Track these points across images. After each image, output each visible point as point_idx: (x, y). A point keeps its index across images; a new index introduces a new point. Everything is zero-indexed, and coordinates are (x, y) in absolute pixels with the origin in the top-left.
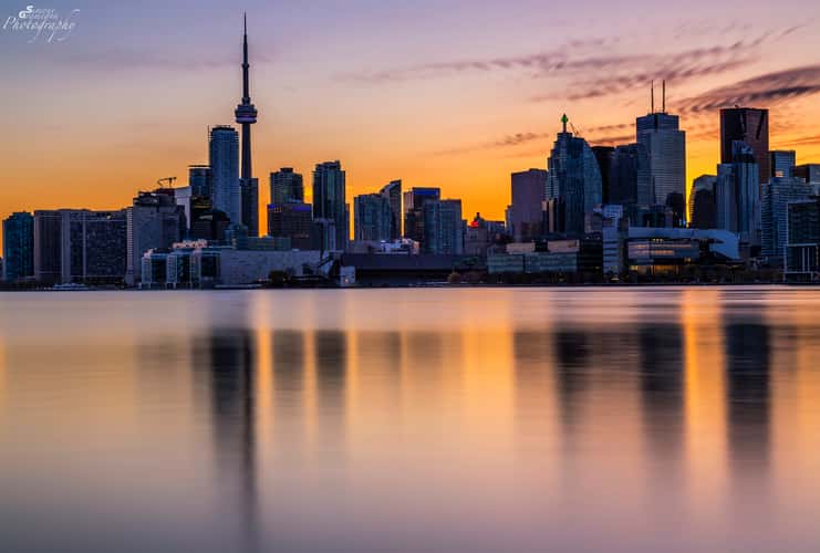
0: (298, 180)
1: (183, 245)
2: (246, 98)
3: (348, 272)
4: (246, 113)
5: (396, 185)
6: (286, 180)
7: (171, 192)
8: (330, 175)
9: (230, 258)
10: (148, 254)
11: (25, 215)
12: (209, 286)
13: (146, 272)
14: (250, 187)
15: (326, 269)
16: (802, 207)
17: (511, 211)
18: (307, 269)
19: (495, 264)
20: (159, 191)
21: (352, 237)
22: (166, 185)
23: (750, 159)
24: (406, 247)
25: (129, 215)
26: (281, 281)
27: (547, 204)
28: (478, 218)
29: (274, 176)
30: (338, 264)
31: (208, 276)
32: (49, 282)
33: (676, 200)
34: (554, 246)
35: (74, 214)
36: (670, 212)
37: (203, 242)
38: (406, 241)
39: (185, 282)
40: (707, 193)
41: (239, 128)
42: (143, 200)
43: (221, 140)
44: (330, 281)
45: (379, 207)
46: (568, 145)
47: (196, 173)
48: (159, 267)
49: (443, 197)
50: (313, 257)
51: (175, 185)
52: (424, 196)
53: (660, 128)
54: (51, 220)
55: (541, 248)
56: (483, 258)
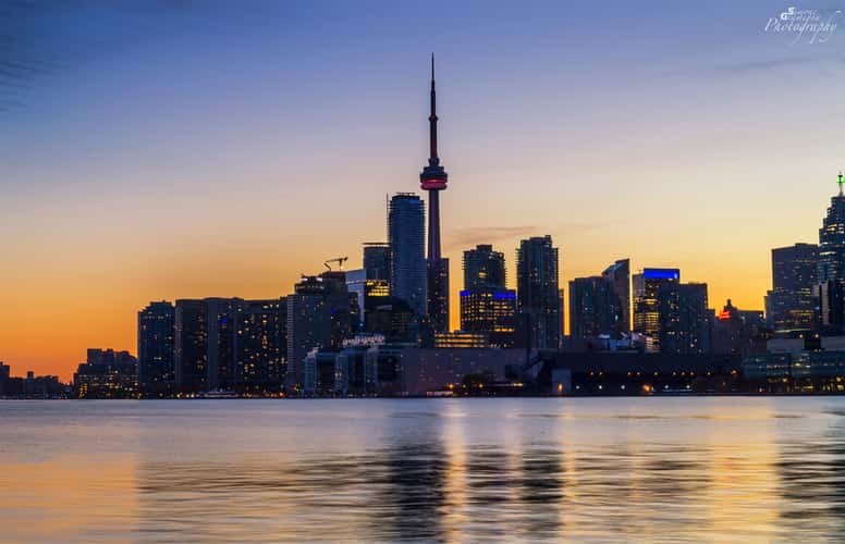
0: (499, 258)
1: (355, 342)
2: (434, 159)
3: (562, 378)
4: (434, 177)
5: (623, 265)
6: (483, 261)
7: (341, 276)
8: (538, 254)
10: (313, 354)
11: (164, 306)
12: (387, 395)
13: (310, 376)
14: (439, 267)
15: (535, 372)
17: (771, 298)
18: (511, 375)
19: (752, 366)
20: (328, 275)
22: (335, 268)
24: (636, 345)
25: (290, 306)
26: (478, 386)
27: (820, 289)
28: (729, 307)
29: (469, 256)
34: (830, 343)
35: (222, 303)
37: (380, 339)
38: (636, 337)
39: (358, 387)
41: (424, 196)
42: (308, 287)
43: (403, 211)
44: (540, 389)
45: (603, 292)
47: (372, 253)
48: (325, 367)
49: (683, 281)
50: (518, 358)
51: (344, 268)
52: (661, 281)
54: (193, 311)
55: (811, 344)
56: (736, 359)
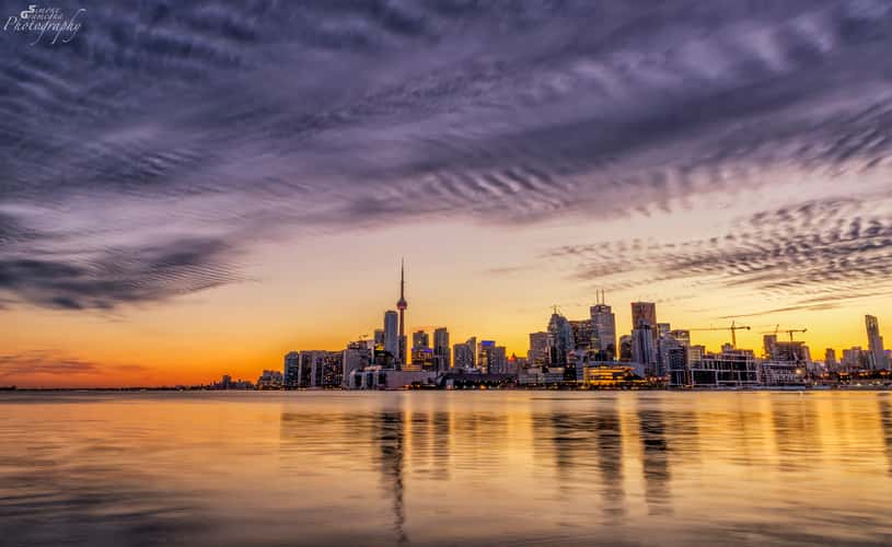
0: (426, 336)
1: (370, 368)
2: (402, 297)
3: (450, 383)
4: (402, 304)
5: (474, 339)
6: (420, 337)
7: (365, 342)
8: (441, 334)
9: (392, 375)
10: (353, 373)
11: (295, 354)
12: (382, 389)
13: (352, 381)
14: (403, 339)
15: (439, 380)
16: (675, 351)
17: (529, 352)
18: (430, 381)
19: (522, 379)
20: (361, 342)
21: (452, 365)
22: (363, 339)
23: (647, 327)
24: (479, 370)
25: (345, 353)
26: (417, 386)
27: (548, 349)
28: (514, 356)
29: (415, 334)
30: (445, 378)
31: (382, 383)
32: (306, 384)
33: (611, 348)
34: (552, 370)
35: (319, 352)
36: (609, 353)
37: (379, 367)
38: (478, 367)
39: (370, 386)
40: (625, 345)
41: (399, 312)
42: (352, 347)
43: (391, 318)
44: (441, 387)
45: (465, 351)
46: (558, 320)
47: (377, 333)
48: (358, 378)
49: (497, 345)
50: (433, 375)
51: (366, 339)
52: (487, 345)
53: (602, 313)
54: (307, 356)
55: (545, 371)
56: (516, 376)
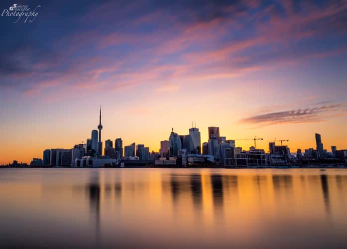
0: (112, 142)
1: (85, 157)
2: (100, 124)
3: (122, 164)
4: (100, 127)
5: (134, 144)
6: (109, 143)
7: (82, 145)
8: (119, 141)
9: (95, 160)
10: (77, 159)
11: (49, 150)
12: (91, 167)
13: (76, 163)
14: (101, 144)
15: (118, 163)
16: (228, 150)
17: (160, 150)
18: (113, 164)
19: (157, 162)
20: (80, 145)
21: (124, 156)
22: (82, 143)
23: (215, 139)
24: (136, 158)
25: (73, 151)
26: (107, 166)
27: (169, 148)
28: (153, 152)
29: (106, 141)
30: (120, 162)
31: (90, 165)
32: (53, 165)
33: (199, 148)
34: (170, 158)
35: (60, 150)
36: (197, 151)
37: (89, 157)
38: (136, 157)
39: (85, 166)
40: (206, 146)
41: (98, 130)
42: (76, 147)
43: (95, 134)
44: (119, 166)
45: (130, 149)
46: (174, 135)
47: (88, 141)
48: (79, 162)
49: (145, 147)
50: (114, 160)
51: (83, 143)
52: (141, 147)
53: (194, 131)
54: (54, 151)
55: (168, 159)
56: (154, 161)
